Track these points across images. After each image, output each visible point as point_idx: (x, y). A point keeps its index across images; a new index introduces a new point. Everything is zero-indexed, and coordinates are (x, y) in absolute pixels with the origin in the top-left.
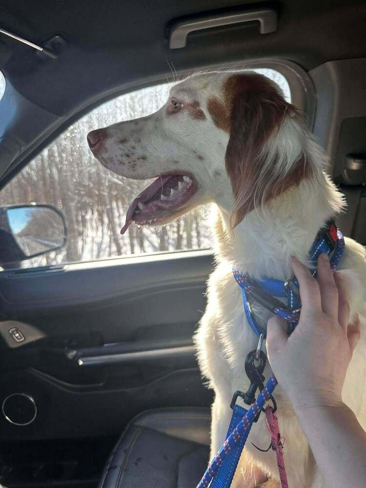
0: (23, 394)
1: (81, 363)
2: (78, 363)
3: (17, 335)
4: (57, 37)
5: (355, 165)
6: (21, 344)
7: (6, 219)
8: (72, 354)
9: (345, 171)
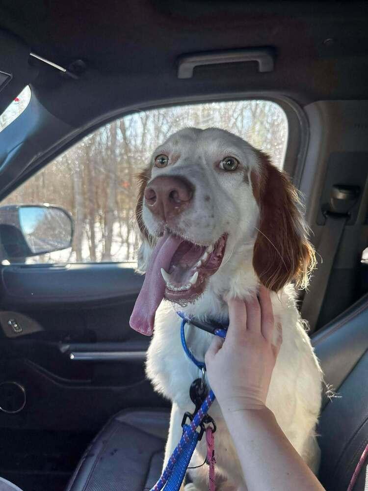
0: (15, 383)
1: (72, 357)
2: (69, 357)
3: (16, 326)
4: (80, 60)
5: (341, 195)
6: (18, 335)
7: (18, 217)
8: (65, 348)
9: (332, 200)
